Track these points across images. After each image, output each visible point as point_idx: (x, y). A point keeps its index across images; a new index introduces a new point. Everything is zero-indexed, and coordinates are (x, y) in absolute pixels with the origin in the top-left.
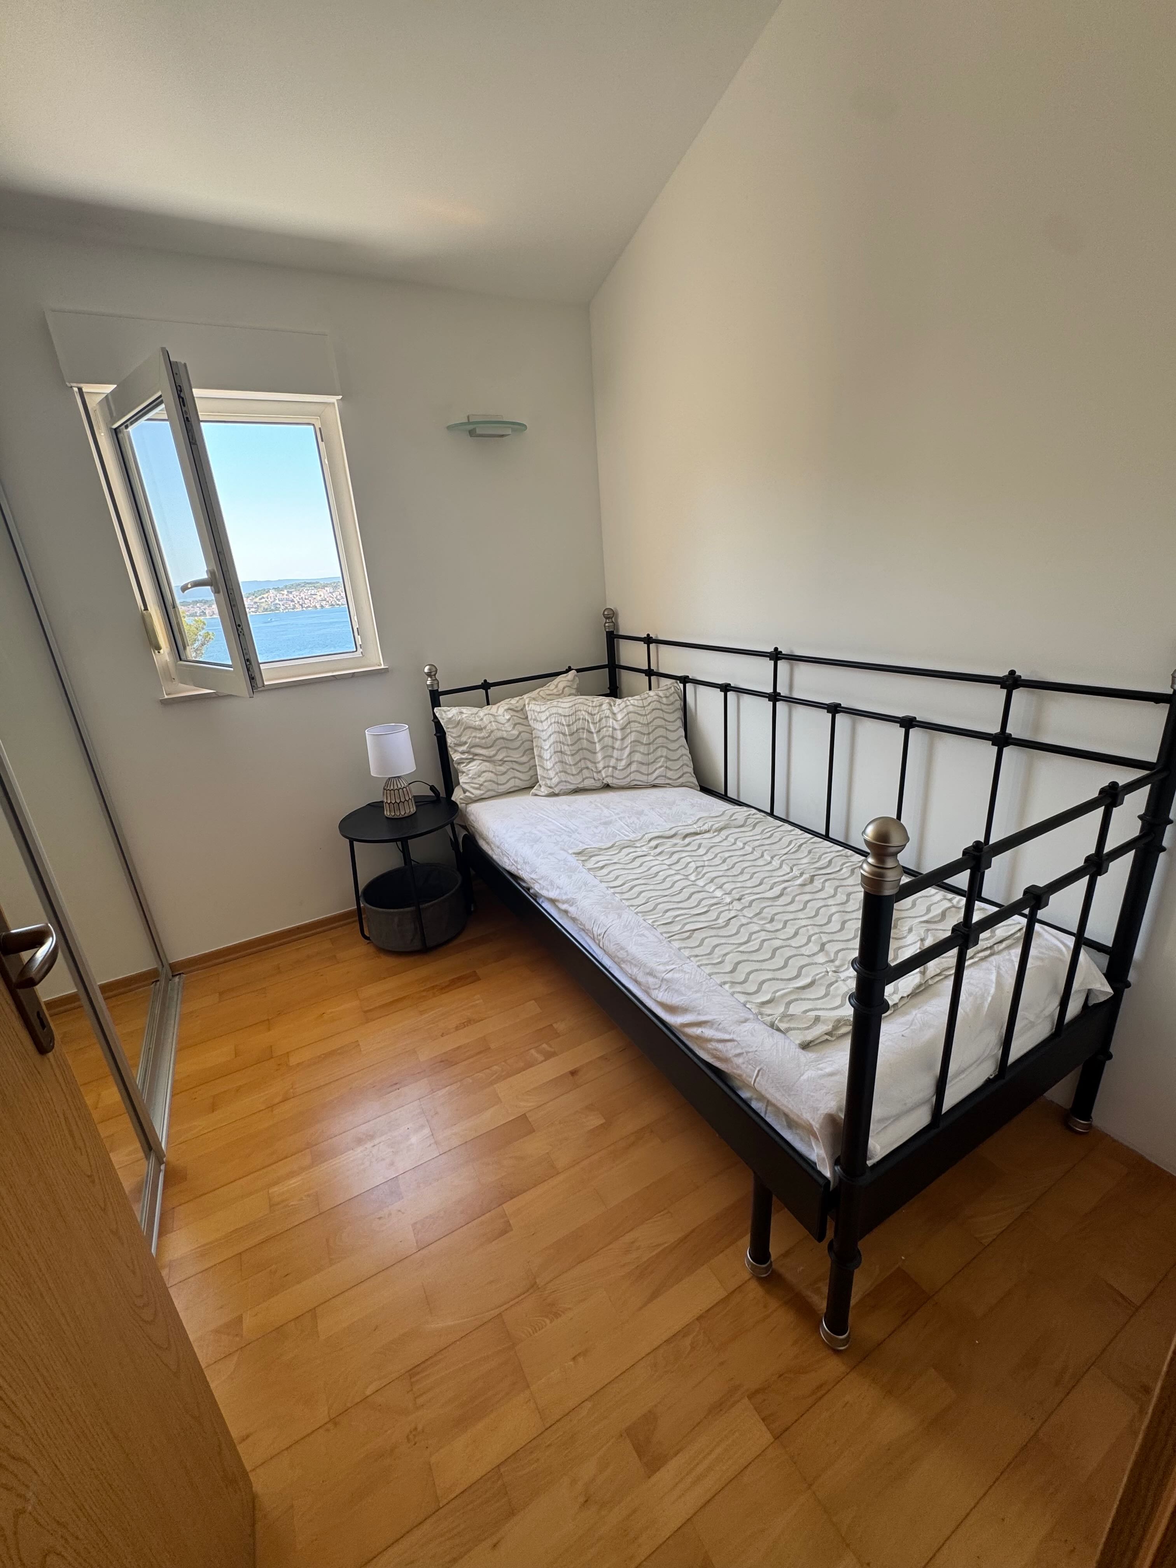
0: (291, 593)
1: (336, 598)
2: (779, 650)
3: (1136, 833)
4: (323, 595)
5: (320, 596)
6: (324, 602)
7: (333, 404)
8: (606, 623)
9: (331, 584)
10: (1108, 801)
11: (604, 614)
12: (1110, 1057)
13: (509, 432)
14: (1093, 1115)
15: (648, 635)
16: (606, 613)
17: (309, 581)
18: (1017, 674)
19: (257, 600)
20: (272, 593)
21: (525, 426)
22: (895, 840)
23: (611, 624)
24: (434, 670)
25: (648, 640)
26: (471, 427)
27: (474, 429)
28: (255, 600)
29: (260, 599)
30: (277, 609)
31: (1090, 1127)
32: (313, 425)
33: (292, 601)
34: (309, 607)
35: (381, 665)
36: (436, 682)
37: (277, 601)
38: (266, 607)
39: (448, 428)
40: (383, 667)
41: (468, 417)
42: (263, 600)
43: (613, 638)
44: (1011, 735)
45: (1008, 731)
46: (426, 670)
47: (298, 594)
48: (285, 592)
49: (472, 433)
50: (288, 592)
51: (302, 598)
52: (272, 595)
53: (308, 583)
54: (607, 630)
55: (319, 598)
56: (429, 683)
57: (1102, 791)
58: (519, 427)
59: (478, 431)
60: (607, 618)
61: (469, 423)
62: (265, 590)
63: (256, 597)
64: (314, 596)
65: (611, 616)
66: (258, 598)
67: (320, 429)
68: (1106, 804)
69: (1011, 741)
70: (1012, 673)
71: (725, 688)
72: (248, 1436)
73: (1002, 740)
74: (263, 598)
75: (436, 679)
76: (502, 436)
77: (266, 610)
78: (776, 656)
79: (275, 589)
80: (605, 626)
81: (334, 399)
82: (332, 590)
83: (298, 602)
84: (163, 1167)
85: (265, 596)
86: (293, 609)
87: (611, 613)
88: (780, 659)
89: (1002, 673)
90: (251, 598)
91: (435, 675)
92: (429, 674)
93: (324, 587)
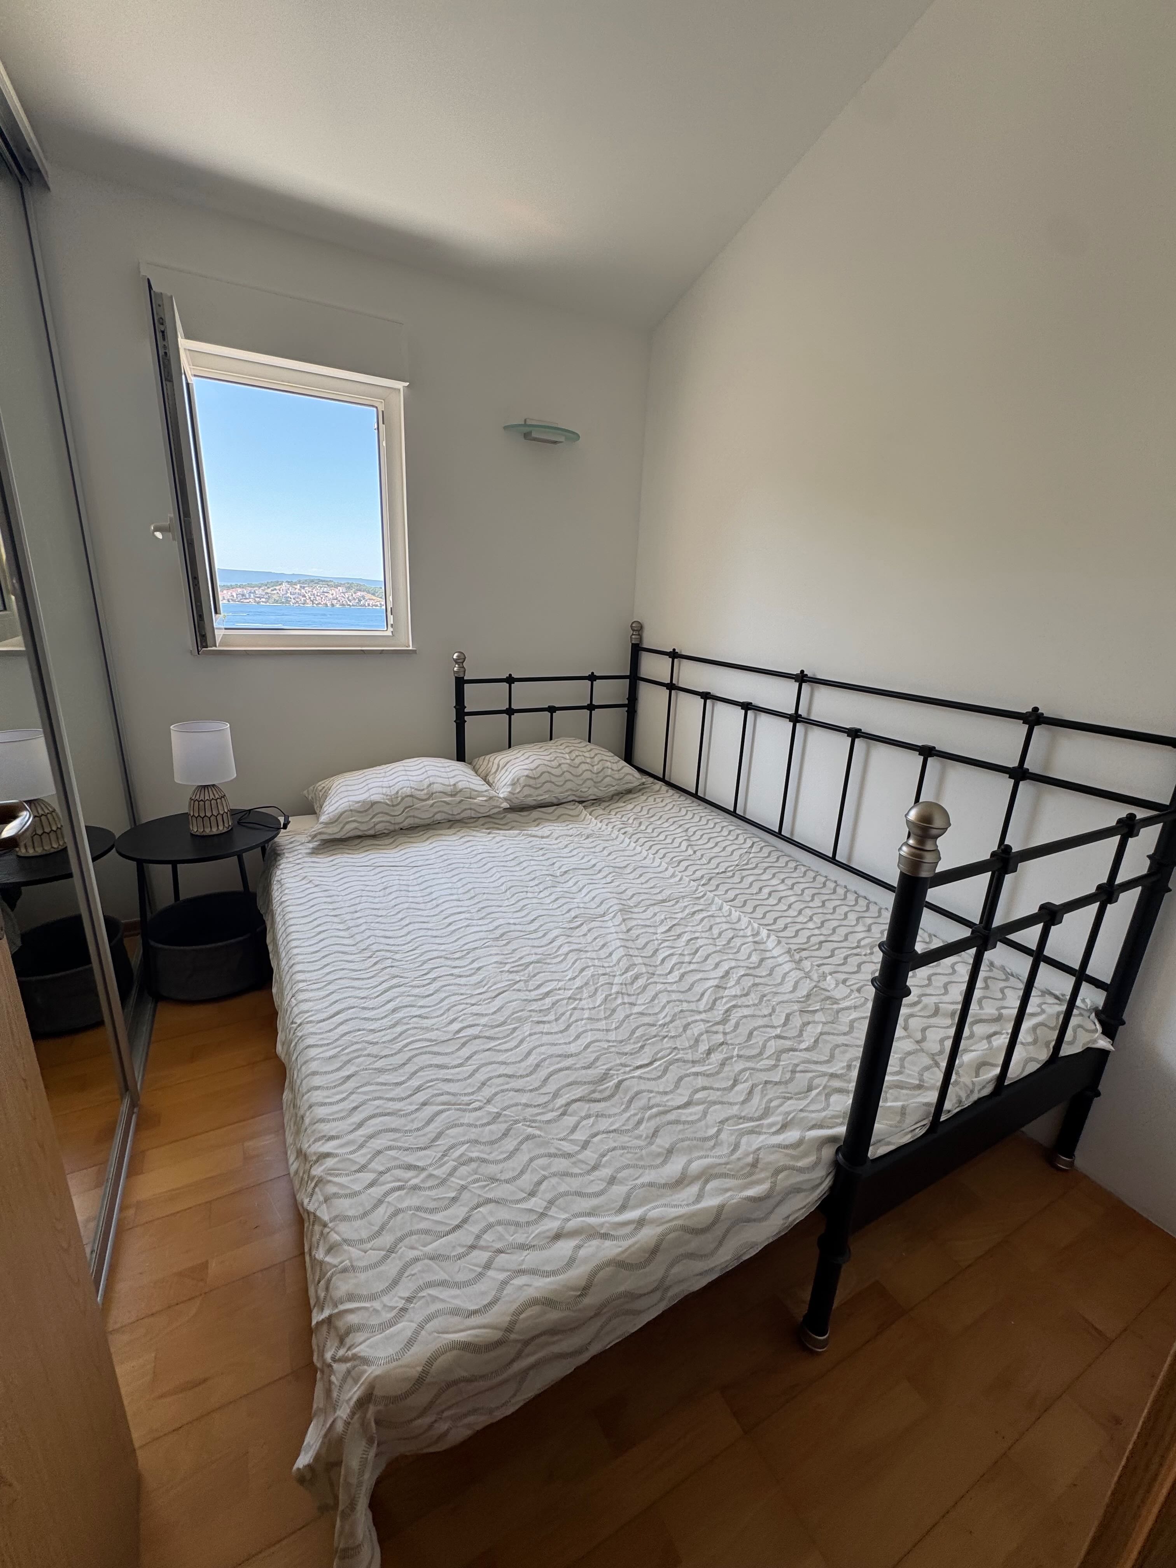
0: (304, 588)
1: (348, 598)
2: (805, 673)
3: (1145, 871)
4: (335, 594)
5: (332, 594)
6: (335, 601)
7: (399, 390)
8: (633, 635)
9: (344, 584)
10: (1125, 830)
11: (631, 626)
12: (1098, 1094)
13: (562, 439)
14: (1076, 1153)
15: (674, 650)
16: (634, 625)
17: (323, 579)
18: (1040, 711)
19: (269, 591)
20: (285, 586)
21: (578, 436)
22: (938, 822)
23: (637, 637)
24: (463, 657)
25: (674, 655)
26: (527, 429)
27: (530, 433)
28: (266, 591)
29: (272, 590)
30: (288, 602)
31: (1072, 1164)
32: (377, 408)
33: (304, 596)
34: (319, 604)
35: (409, 646)
36: (463, 670)
37: (289, 595)
38: (277, 599)
39: (505, 428)
40: (411, 648)
41: (525, 421)
42: (275, 592)
43: (637, 650)
44: (1028, 769)
45: (1026, 766)
46: (455, 656)
47: (310, 590)
48: (298, 586)
49: (527, 436)
50: (301, 587)
51: (314, 594)
52: (284, 588)
53: (322, 581)
54: (633, 642)
55: (331, 597)
56: (455, 669)
57: (1120, 821)
58: (574, 436)
59: (534, 435)
60: (633, 630)
61: (525, 425)
62: (278, 582)
63: (268, 588)
64: (326, 594)
65: (638, 629)
66: (270, 589)
67: (383, 412)
68: (1122, 833)
69: (1028, 775)
70: (1036, 709)
71: (747, 707)
72: (205, 1380)
73: (1019, 774)
74: (276, 589)
75: (463, 667)
76: (555, 442)
77: (277, 602)
78: (801, 678)
79: (288, 582)
80: (631, 638)
81: (401, 385)
82: (344, 590)
83: (310, 598)
84: (136, 1110)
85: (277, 588)
86: (304, 604)
87: (639, 625)
88: (805, 681)
89: (1026, 709)
90: (263, 588)
91: (463, 663)
92: (456, 661)
93: (336, 586)
